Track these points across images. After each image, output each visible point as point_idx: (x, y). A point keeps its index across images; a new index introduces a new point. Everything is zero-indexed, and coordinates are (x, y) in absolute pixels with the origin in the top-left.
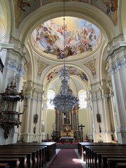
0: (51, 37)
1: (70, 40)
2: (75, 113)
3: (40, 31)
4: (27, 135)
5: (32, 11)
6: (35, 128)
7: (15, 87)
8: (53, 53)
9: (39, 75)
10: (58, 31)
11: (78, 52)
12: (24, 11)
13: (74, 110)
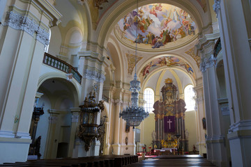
0: (143, 21)
1: (167, 22)
2: (180, 117)
3: (128, 18)
4: (117, 146)
5: (110, 7)
6: (127, 138)
7: (94, 97)
8: (147, 42)
9: (130, 72)
10: (151, 13)
11: (179, 36)
12: (101, 8)
13: (179, 113)
